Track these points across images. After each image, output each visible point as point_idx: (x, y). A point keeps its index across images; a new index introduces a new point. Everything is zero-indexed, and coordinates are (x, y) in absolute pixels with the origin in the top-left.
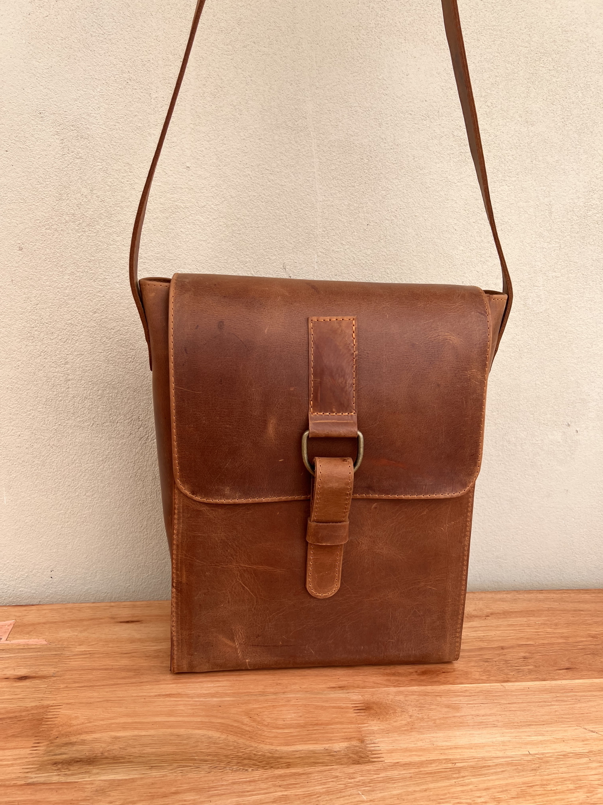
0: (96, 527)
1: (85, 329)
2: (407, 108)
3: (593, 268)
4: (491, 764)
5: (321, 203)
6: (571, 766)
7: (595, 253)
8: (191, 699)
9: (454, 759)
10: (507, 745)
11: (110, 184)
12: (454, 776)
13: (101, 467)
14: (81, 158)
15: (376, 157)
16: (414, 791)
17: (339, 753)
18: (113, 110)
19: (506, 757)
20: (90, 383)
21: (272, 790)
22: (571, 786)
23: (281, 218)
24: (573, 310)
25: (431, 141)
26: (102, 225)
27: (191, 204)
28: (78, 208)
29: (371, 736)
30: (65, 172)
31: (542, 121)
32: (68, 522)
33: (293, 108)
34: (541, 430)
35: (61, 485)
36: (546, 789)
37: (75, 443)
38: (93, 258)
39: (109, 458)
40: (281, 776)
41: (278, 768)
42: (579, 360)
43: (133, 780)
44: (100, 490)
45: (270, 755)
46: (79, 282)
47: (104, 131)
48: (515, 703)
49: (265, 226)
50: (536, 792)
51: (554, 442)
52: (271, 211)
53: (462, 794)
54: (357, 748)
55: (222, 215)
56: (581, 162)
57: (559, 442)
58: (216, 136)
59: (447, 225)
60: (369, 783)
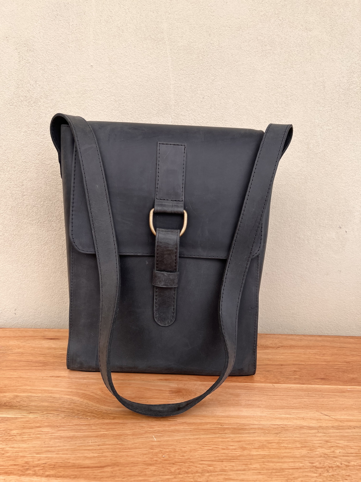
0: (41, 285)
1: (33, 165)
2: (227, 24)
3: (355, 123)
4: (248, 428)
5: (173, 85)
6: (303, 434)
7: (356, 113)
8: (70, 380)
9: (223, 423)
10: (263, 418)
11: (47, 78)
12: (220, 432)
13: (43, 248)
14: (30, 63)
15: (207, 56)
16: (190, 438)
18: (48, 33)
19: (260, 425)
20: (36, 197)
21: (98, 430)
22: (299, 445)
23: (148, 95)
24: (342, 151)
25: (243, 44)
26: (42, 103)
27: (94, 88)
28: (28, 92)
30: (21, 72)
31: (316, 28)
32: (24, 281)
33: (155, 27)
34: (321, 231)
35: (20, 258)
36: (280, 445)
37: (28, 233)
38: (37, 122)
39: (48, 243)
42: (347, 184)
43: (16, 418)
44: (43, 262)
45: (106, 412)
46: (29, 136)
47: (43, 46)
48: (278, 395)
49: (139, 100)
50: (272, 446)
51: (331, 239)
52: (142, 91)
53: (221, 443)
55: (112, 94)
56: (344, 54)
57: (334, 239)
58: (108, 46)
59: (255, 97)
60: (162, 431)
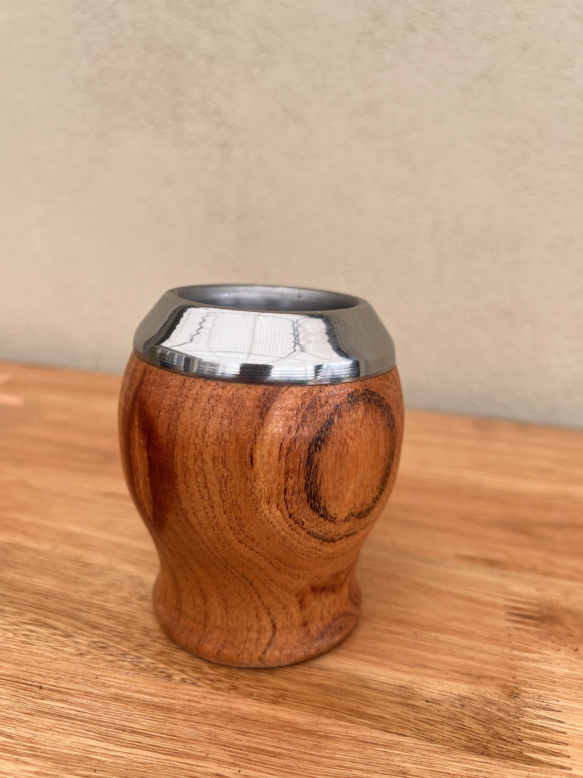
17: (434, 707)
29: (542, 688)
40: (244, 718)
41: (250, 695)
54: (493, 710)
